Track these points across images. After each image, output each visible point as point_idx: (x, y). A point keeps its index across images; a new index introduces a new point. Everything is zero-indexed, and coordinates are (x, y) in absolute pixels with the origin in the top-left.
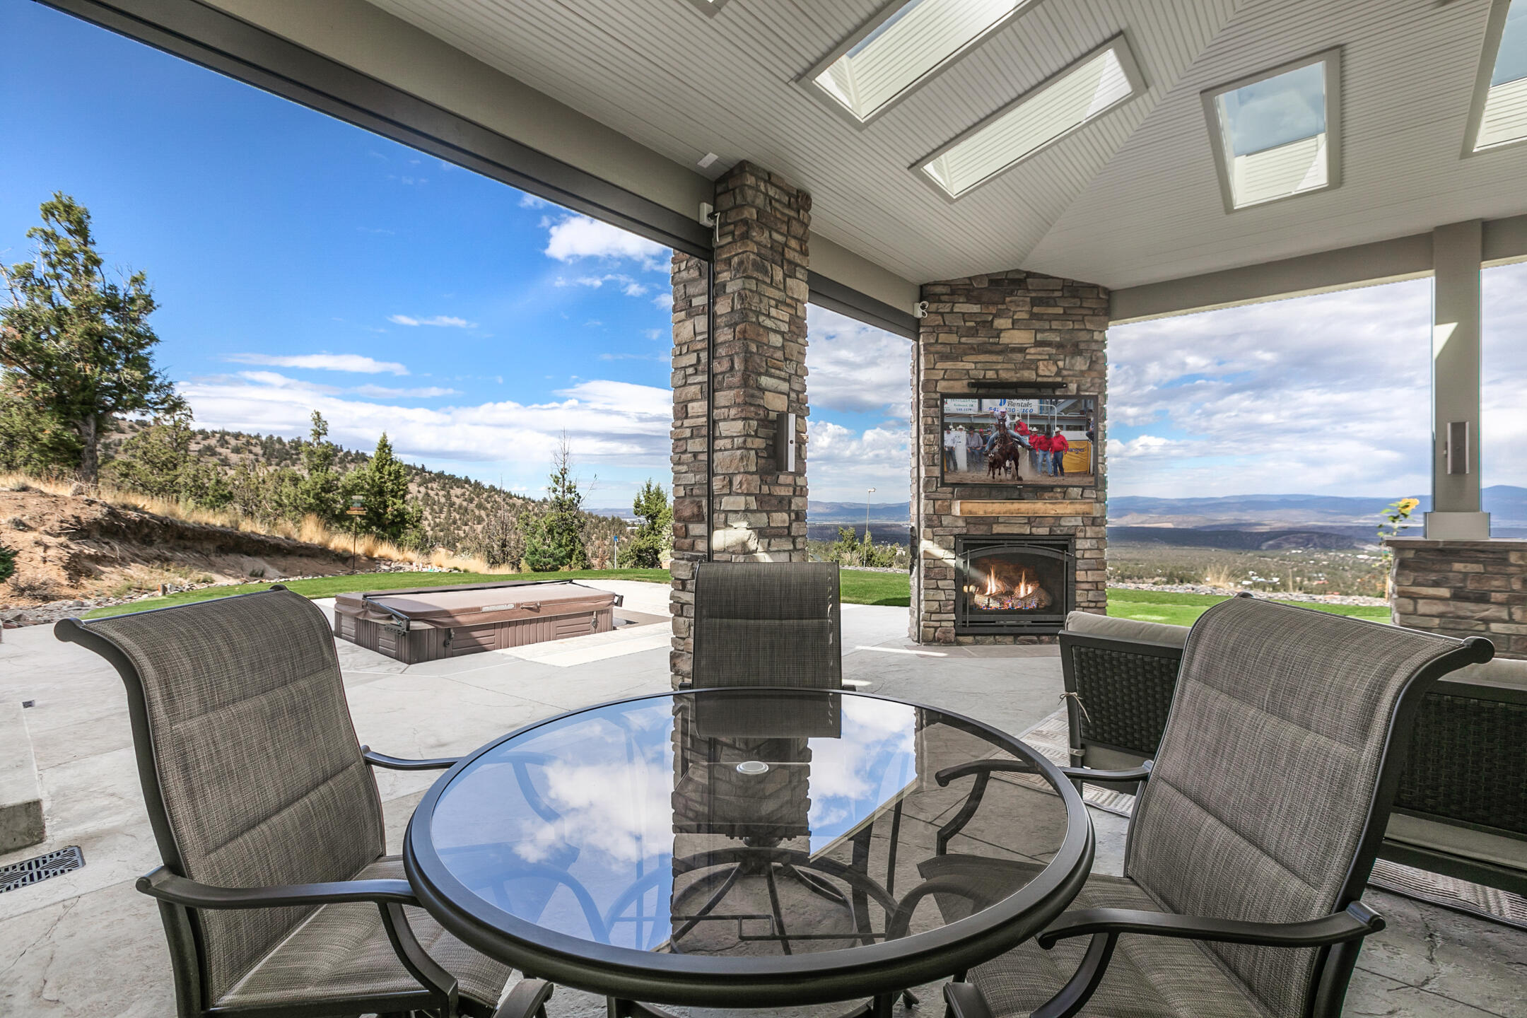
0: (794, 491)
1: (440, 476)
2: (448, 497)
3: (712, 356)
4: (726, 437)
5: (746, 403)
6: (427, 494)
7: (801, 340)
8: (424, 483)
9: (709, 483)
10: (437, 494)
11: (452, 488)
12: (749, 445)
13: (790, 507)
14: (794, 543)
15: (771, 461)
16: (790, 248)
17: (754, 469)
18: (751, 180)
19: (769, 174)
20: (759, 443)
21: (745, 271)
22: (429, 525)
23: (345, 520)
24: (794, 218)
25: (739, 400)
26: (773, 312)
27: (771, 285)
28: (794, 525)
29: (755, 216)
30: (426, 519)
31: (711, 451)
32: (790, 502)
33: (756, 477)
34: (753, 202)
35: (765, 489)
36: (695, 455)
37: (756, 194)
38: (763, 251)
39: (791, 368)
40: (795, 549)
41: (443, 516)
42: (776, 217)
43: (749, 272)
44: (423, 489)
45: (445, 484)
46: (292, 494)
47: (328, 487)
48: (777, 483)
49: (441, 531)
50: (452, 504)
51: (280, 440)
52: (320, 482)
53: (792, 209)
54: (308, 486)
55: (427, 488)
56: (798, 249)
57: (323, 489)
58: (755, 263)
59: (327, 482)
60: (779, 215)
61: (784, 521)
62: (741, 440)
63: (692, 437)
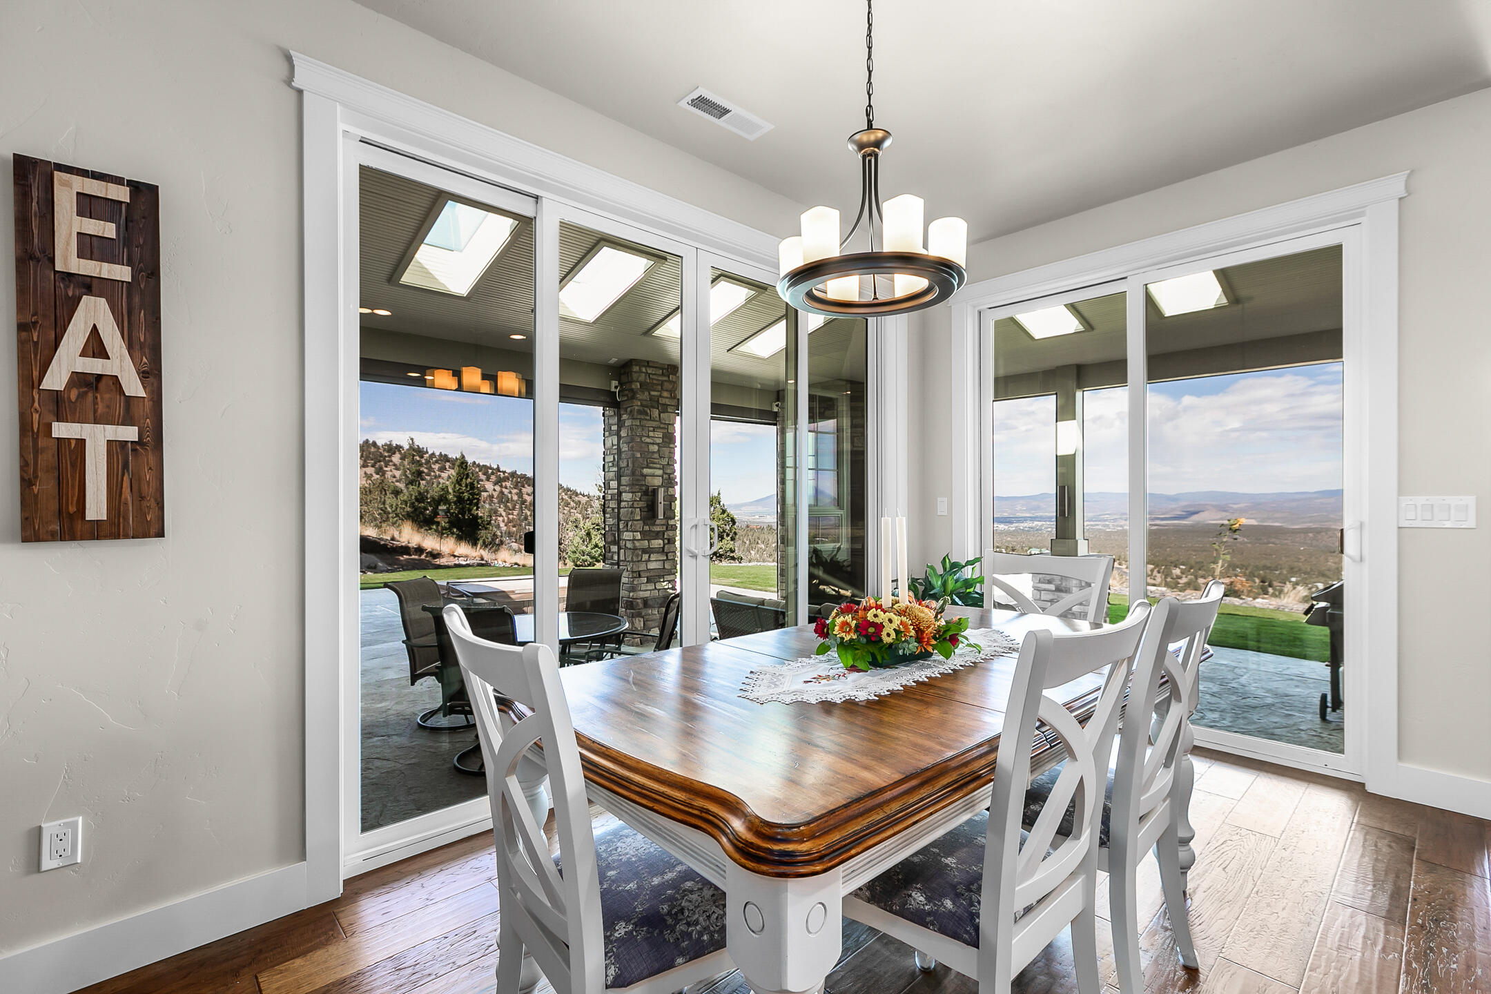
0: (667, 528)
1: (513, 474)
2: (520, 494)
3: (619, 458)
4: (626, 501)
5: (633, 484)
6: (502, 492)
7: (671, 446)
8: (499, 482)
9: (618, 525)
10: (510, 493)
11: (524, 487)
12: (635, 506)
13: (664, 536)
14: (667, 556)
15: (650, 513)
16: (663, 397)
17: (639, 518)
18: (636, 368)
19: (648, 362)
20: (642, 504)
21: (633, 416)
22: (503, 521)
23: (433, 524)
24: (666, 381)
25: (631, 483)
26: (651, 434)
27: (650, 420)
28: (666, 546)
29: (639, 387)
30: (501, 515)
31: (619, 508)
32: (664, 534)
33: (641, 522)
34: (638, 379)
35: (647, 528)
36: (613, 509)
37: (640, 376)
38: (644, 403)
39: (664, 462)
40: (667, 559)
41: (515, 513)
42: (654, 384)
43: (635, 417)
44: (498, 488)
45: (517, 483)
46: (394, 504)
47: (421, 498)
48: (654, 524)
49: (514, 526)
50: (524, 502)
51: (374, 444)
52: (415, 494)
53: (665, 376)
54: (405, 497)
55: (501, 486)
56: (669, 396)
57: (417, 499)
58: (639, 410)
59: (420, 493)
60: (655, 382)
61: (660, 544)
62: (631, 503)
63: (611, 500)
